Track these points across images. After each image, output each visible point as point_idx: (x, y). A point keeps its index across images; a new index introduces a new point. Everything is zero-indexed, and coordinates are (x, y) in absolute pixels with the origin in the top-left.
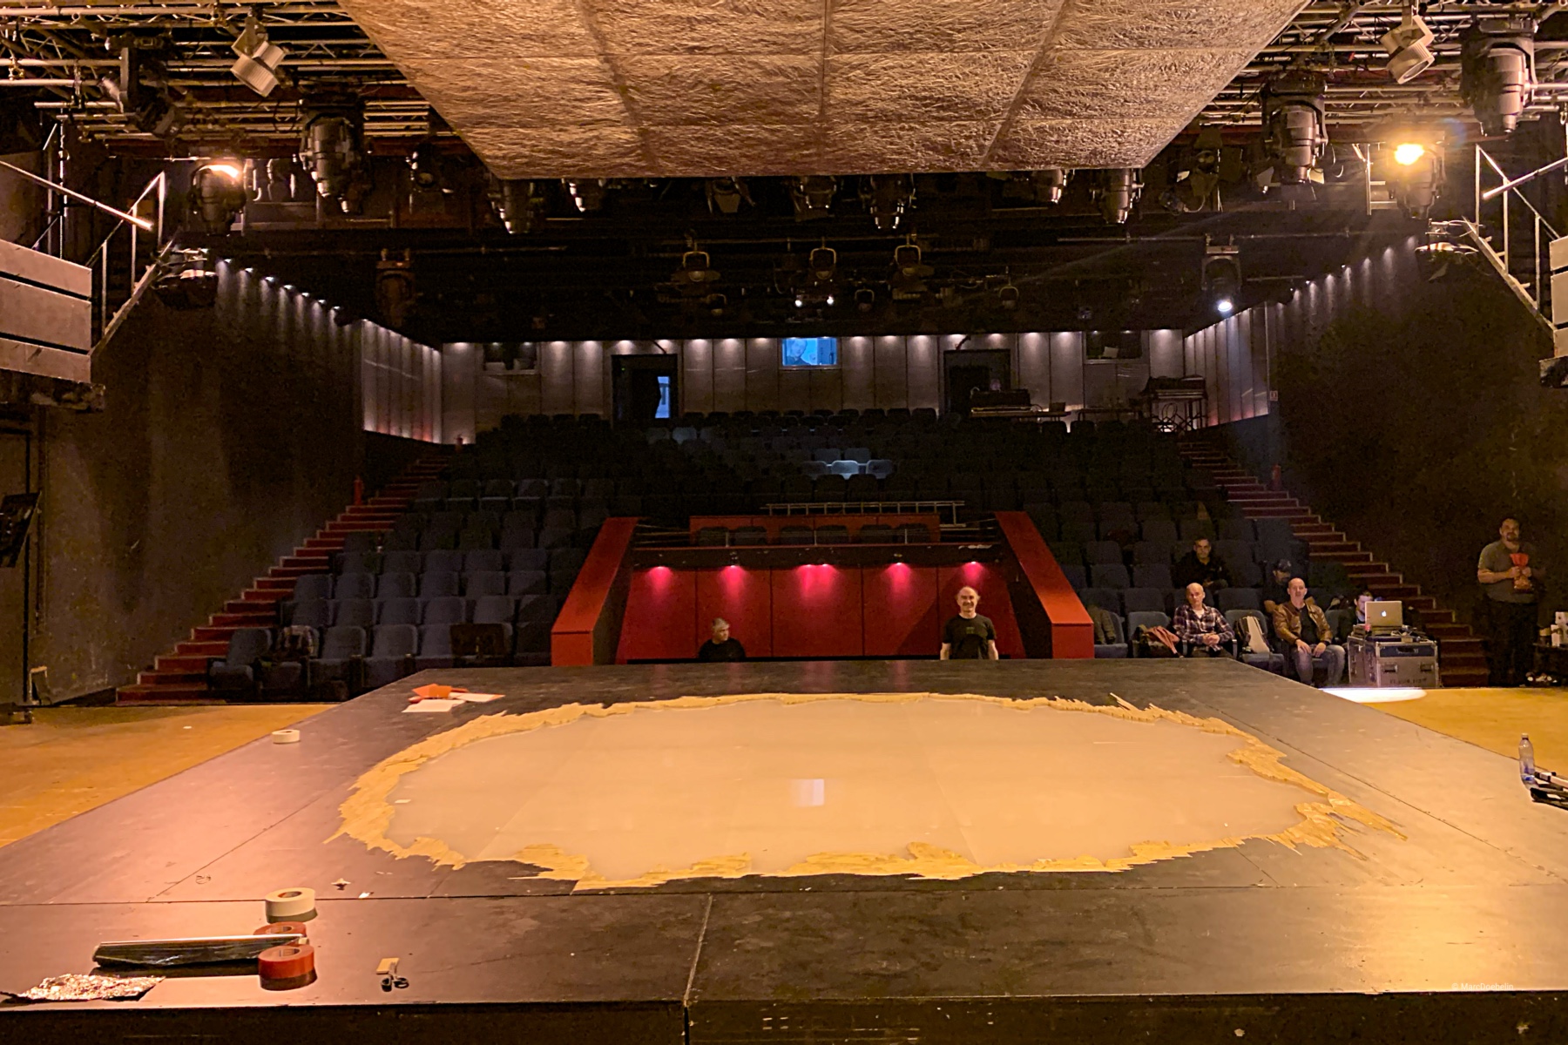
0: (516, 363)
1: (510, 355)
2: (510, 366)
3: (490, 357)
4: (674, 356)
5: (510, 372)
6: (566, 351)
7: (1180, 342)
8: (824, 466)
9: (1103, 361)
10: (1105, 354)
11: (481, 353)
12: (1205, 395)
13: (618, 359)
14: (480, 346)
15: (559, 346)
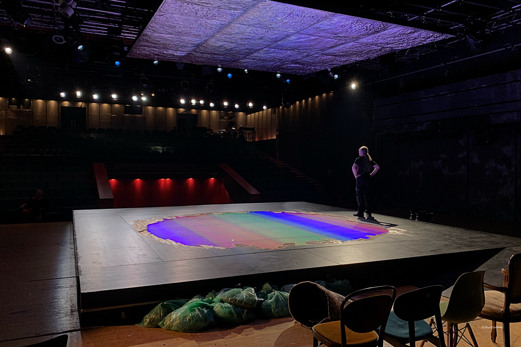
0: (22, 106)
1: (19, 103)
2: (19, 107)
3: (11, 103)
4: (84, 108)
5: (19, 110)
6: (43, 104)
7: (245, 116)
8: (151, 148)
9: (224, 120)
10: (225, 118)
11: (8, 102)
12: (255, 132)
13: (63, 108)
14: (8, 99)
15: (40, 101)
